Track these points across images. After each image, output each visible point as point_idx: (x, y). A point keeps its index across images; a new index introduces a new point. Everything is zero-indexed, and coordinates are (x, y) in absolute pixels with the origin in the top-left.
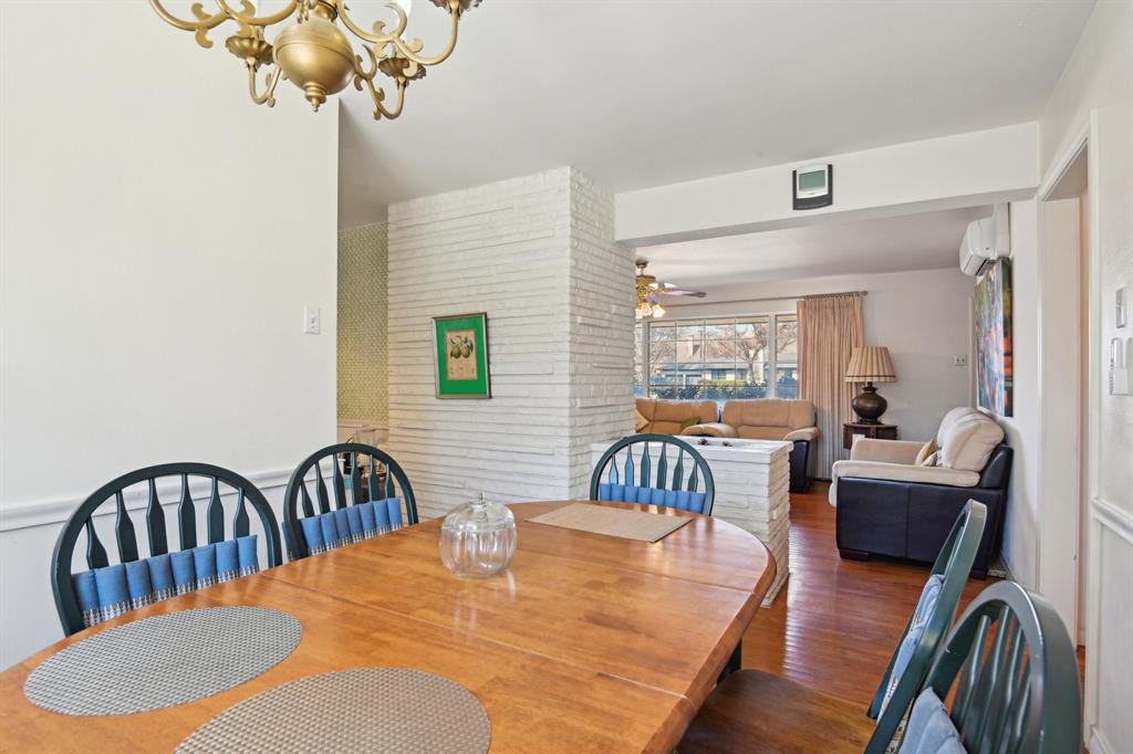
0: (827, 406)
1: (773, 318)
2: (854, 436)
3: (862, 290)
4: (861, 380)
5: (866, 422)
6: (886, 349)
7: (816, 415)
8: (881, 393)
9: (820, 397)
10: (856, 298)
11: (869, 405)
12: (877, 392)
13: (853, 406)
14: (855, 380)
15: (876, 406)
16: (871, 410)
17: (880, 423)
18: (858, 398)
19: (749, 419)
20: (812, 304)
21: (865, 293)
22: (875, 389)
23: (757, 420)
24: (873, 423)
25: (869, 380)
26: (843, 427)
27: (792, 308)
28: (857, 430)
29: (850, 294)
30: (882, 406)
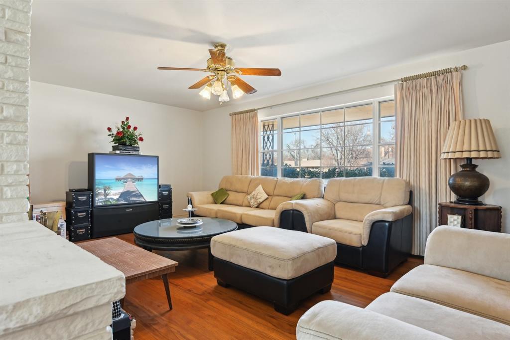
0: (424, 185)
1: (377, 105)
2: (449, 216)
3: (460, 65)
4: (457, 155)
5: (463, 202)
6: (487, 122)
7: (411, 193)
8: (484, 169)
9: (417, 175)
10: (455, 74)
11: (467, 184)
12: (477, 169)
13: (449, 184)
14: (450, 156)
15: (476, 184)
16: (469, 189)
17: (481, 204)
18: (457, 175)
19: (344, 196)
20: (410, 84)
21: (465, 68)
22: (476, 166)
23: (353, 198)
24: (471, 203)
25: (466, 155)
26: (438, 206)
27: (390, 93)
28: (454, 211)
29: (449, 71)
30: (483, 185)
